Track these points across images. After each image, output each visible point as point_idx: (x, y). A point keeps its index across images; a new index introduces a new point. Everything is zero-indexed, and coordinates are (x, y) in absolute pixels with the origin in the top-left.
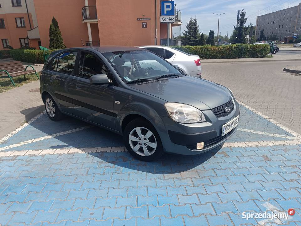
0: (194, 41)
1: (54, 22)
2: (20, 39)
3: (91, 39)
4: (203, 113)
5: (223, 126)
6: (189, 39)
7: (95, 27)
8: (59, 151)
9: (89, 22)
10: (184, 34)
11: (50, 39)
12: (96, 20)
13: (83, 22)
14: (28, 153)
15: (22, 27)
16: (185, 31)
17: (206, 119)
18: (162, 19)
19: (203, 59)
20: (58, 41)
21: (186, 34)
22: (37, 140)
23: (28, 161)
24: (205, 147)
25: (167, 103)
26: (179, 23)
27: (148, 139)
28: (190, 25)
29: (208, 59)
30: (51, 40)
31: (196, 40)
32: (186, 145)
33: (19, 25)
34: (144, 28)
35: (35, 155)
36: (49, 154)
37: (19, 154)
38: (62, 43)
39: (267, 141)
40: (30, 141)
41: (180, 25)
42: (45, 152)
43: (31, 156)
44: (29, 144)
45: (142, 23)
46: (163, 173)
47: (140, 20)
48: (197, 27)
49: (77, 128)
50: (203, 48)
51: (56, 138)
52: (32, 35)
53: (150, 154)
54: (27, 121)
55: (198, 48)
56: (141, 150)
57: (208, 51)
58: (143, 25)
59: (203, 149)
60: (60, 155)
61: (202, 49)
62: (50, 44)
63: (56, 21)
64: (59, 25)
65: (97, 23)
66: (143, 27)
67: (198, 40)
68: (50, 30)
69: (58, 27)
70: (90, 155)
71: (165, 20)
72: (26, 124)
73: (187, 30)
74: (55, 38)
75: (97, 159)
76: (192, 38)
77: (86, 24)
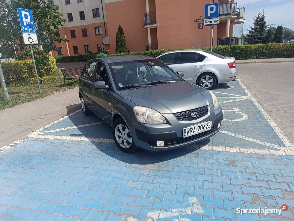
0: (259, 38)
1: (120, 29)
2: (97, 44)
3: (150, 43)
4: (163, 116)
5: (184, 129)
6: (254, 36)
7: (154, 31)
8: (74, 138)
9: (149, 27)
10: (250, 32)
11: (117, 44)
12: (156, 25)
13: (144, 27)
14: (54, 138)
15: (99, 34)
16: (251, 28)
17: (167, 122)
18: (206, 22)
19: (265, 58)
20: (122, 46)
21: (252, 31)
22: (66, 129)
23: (51, 143)
24: (165, 145)
25: (136, 106)
26: (241, 20)
27: (127, 134)
28: (257, 21)
29: (271, 58)
30: (117, 46)
31: (262, 37)
32: (147, 142)
33: (97, 33)
34: (201, 28)
35: (58, 140)
36: (66, 140)
37: (48, 138)
38: (125, 47)
39: (250, 148)
40: (61, 129)
41: (243, 22)
42: (65, 138)
43: (56, 140)
44: (60, 131)
45: (199, 24)
46: (132, 163)
47: (196, 21)
48: (264, 23)
49: (97, 122)
50: (265, 46)
51: (78, 129)
52: (106, 41)
53: (128, 147)
54: (68, 115)
55: (259, 46)
56: (123, 142)
57: (270, 49)
58: (199, 26)
59: (164, 147)
60: (73, 141)
61: (264, 48)
62: (116, 49)
63: (122, 28)
64: (124, 31)
65: (156, 27)
66: (199, 28)
67: (264, 37)
68: (117, 37)
69: (123, 34)
70: (91, 144)
71: (209, 22)
72: (67, 116)
73: (253, 27)
74: (120, 43)
75: (94, 147)
76: (258, 35)
77: (147, 28)
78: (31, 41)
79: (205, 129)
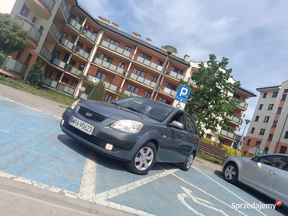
78: (178, 106)
79: (85, 130)
